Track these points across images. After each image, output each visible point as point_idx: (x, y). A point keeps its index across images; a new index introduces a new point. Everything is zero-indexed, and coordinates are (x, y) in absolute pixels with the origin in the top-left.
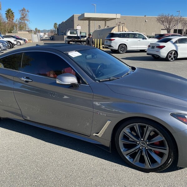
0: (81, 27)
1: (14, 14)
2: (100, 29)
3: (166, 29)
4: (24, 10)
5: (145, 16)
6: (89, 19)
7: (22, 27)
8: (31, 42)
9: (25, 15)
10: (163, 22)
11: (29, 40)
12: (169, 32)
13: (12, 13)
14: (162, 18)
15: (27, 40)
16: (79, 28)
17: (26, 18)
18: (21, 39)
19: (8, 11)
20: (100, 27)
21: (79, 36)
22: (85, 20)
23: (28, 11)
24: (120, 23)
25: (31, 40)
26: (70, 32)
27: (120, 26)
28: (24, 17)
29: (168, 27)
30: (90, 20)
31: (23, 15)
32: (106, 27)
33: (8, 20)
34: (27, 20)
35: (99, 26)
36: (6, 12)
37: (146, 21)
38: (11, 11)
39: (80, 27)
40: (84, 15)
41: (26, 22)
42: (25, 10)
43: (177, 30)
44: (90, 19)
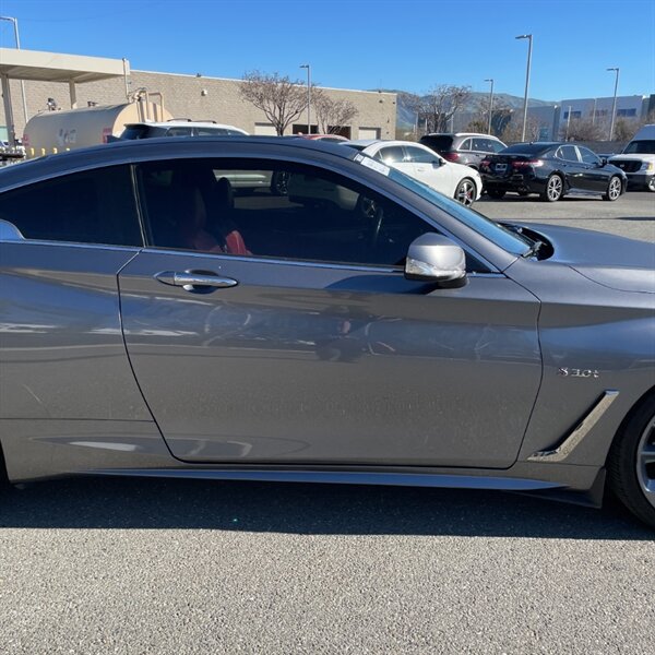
2: (57, 111)
3: (272, 125)
5: (199, 76)
6: (4, 72)
10: (261, 100)
12: (281, 131)
14: (256, 86)
20: (54, 104)
24: (143, 91)
27: (144, 103)
29: (277, 115)
30: (8, 77)
32: (75, 106)
35: (50, 100)
37: (203, 94)
43: (307, 126)
44: (9, 72)
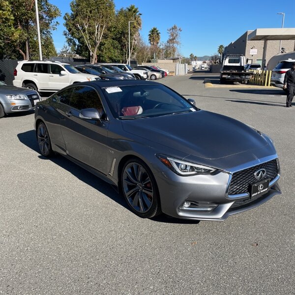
0: (258, 51)
1: (160, 34)
2: (284, 53)
4: (174, 28)
6: (266, 38)
7: (169, 54)
8: (174, 74)
9: (175, 35)
11: (170, 72)
13: (158, 34)
15: (168, 73)
16: (255, 52)
17: (177, 40)
18: (158, 71)
19: (153, 31)
20: (283, 51)
21: (243, 65)
22: (260, 40)
23: (180, 29)
25: (174, 72)
26: (229, 60)
28: (174, 39)
30: (267, 40)
31: (172, 35)
33: (151, 44)
34: (177, 43)
35: (282, 49)
36: (150, 33)
38: (157, 31)
39: (256, 50)
40: (255, 31)
41: (175, 45)
42: (176, 28)
44: (268, 38)
